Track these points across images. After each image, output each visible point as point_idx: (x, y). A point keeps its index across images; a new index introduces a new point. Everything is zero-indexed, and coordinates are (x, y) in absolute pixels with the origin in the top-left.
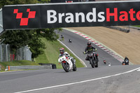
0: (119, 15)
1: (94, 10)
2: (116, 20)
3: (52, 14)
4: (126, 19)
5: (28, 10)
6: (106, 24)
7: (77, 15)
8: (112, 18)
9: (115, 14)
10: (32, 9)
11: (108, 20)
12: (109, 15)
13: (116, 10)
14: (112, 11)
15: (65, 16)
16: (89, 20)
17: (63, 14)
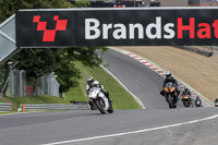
0: (197, 29)
1: (159, 19)
2: (192, 36)
3: (92, 24)
4: (208, 35)
5: (56, 18)
6: (176, 42)
7: (132, 27)
8: (186, 33)
9: (191, 28)
10: (62, 16)
11: (180, 36)
12: (181, 28)
13: (192, 20)
14: (186, 22)
15: (114, 29)
16: (151, 36)
17: (110, 26)
